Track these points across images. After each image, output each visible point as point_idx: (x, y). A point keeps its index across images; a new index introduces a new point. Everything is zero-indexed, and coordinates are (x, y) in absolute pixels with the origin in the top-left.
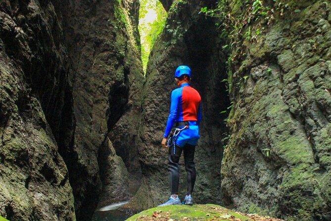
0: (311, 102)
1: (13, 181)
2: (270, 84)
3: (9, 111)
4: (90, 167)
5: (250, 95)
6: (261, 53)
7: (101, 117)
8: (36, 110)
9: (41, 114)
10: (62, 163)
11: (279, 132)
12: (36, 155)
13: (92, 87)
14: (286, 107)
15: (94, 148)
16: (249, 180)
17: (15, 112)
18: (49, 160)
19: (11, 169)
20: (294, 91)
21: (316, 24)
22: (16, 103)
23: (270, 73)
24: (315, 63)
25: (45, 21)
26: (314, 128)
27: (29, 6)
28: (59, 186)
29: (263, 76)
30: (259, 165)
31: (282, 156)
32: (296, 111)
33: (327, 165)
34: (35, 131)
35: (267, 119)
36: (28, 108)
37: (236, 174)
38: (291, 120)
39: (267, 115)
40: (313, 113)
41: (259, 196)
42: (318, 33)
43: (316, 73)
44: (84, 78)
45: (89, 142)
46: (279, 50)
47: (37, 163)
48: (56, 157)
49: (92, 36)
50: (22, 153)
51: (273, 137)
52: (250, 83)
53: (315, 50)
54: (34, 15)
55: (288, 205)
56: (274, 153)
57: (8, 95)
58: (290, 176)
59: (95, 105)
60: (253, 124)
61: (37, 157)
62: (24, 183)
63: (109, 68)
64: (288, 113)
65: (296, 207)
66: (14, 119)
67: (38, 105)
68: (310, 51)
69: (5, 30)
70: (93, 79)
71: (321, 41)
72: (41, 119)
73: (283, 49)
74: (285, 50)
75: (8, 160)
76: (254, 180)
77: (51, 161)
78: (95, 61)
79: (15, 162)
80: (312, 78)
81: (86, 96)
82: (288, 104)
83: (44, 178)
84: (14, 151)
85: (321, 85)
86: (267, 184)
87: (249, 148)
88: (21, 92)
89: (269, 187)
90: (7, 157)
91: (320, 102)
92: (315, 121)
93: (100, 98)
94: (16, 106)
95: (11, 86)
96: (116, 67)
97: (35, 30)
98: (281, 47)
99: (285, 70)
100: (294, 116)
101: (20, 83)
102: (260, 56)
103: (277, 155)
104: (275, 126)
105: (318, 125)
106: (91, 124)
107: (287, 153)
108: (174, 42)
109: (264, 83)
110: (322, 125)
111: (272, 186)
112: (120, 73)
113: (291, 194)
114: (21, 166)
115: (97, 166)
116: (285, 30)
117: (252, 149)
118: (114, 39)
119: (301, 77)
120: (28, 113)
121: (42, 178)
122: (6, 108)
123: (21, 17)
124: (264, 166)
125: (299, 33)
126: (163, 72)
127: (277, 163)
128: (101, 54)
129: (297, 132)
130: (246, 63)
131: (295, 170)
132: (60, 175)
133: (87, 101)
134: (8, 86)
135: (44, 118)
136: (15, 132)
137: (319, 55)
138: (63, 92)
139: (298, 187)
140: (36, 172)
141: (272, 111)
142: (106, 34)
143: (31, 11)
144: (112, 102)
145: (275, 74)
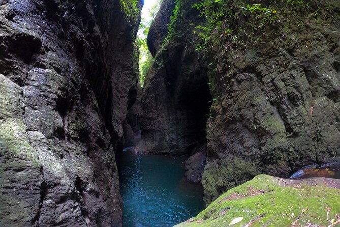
0: (285, 95)
1: (78, 154)
2: (252, 84)
3: (73, 98)
4: (119, 132)
5: (237, 91)
6: (244, 65)
7: (124, 105)
8: (92, 99)
9: (95, 102)
10: (108, 134)
11: (264, 114)
12: (92, 131)
13: (120, 89)
14: (267, 98)
15: (121, 122)
16: (234, 143)
17: (78, 100)
18: (100, 134)
19: (76, 145)
20: (271, 88)
21: (278, 50)
22: (79, 92)
23: (251, 78)
24: (282, 72)
25: (102, 41)
26: (287, 111)
27: (94, 28)
28: (107, 150)
29: (246, 80)
30: (244, 134)
31: (266, 129)
32: (275, 100)
33: (299, 133)
34: (91, 114)
35: (253, 106)
36: (87, 97)
37: (222, 140)
38: (270, 106)
39: (253, 103)
40: (286, 101)
41: (243, 153)
42: (281, 55)
43: (285, 77)
44: (116, 84)
45: (118, 119)
46: (256, 64)
47: (94, 137)
48: (104, 130)
49: (122, 62)
50: (83, 132)
51: (260, 117)
52: (235, 83)
53: (281, 65)
54: (96, 34)
55: (270, 159)
56: (260, 127)
57: (73, 86)
58: (273, 141)
59: (121, 99)
60: (240, 109)
61: (94, 133)
62: (86, 154)
63: (129, 79)
64: (268, 102)
65: (276, 160)
66: (77, 105)
67: (94, 96)
68: (277, 65)
69: (77, 38)
70: (120, 85)
71: (284, 59)
72: (95, 106)
73: (258, 63)
74: (259, 64)
75: (73, 138)
76: (238, 143)
77: (102, 134)
78: (122, 75)
79: (78, 140)
80: (284, 80)
81: (117, 94)
82: (268, 96)
83: (98, 146)
84: (77, 131)
85: (289, 85)
86: (252, 146)
87: (236, 124)
88: (83, 85)
89: (253, 148)
90: (72, 136)
91: (291, 94)
92: (287, 106)
93: (124, 95)
94: (79, 95)
95: (76, 78)
96: (133, 79)
97: (96, 44)
98: (257, 62)
99: (263, 76)
100: (272, 103)
101: (82, 78)
102: (244, 67)
103: (262, 129)
104: (260, 110)
105: (288, 108)
106: (119, 109)
107: (270, 127)
108: (159, 68)
109: (248, 83)
110: (291, 109)
111: (255, 147)
112: (134, 82)
113: (274, 152)
114: (83, 142)
115: (122, 132)
116: (258, 53)
117: (238, 124)
118: (132, 64)
119: (276, 79)
120: (87, 100)
121: (97, 147)
122: (71, 95)
123: (88, 34)
124: (249, 135)
125: (268, 55)
126: (153, 83)
127: (261, 133)
128: (125, 72)
129: (275, 114)
130: (231, 72)
131: (276, 138)
132: (107, 142)
133: (117, 96)
134: (74, 78)
135: (97, 105)
136: (78, 115)
137: (284, 67)
138: (108, 90)
139: (279, 148)
140: (93, 144)
141: (257, 101)
142: (128, 61)
143: (95, 31)
144: (130, 97)
145: (255, 78)
